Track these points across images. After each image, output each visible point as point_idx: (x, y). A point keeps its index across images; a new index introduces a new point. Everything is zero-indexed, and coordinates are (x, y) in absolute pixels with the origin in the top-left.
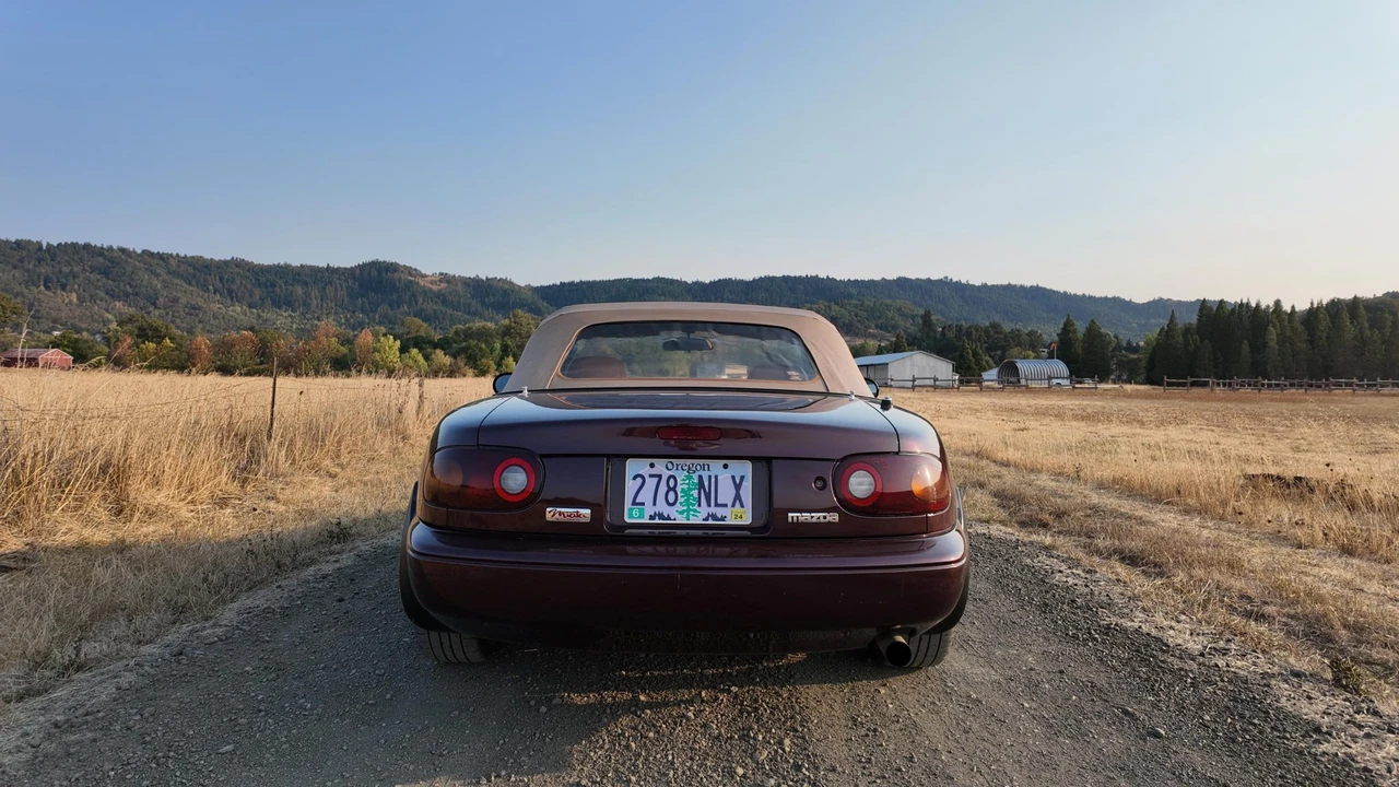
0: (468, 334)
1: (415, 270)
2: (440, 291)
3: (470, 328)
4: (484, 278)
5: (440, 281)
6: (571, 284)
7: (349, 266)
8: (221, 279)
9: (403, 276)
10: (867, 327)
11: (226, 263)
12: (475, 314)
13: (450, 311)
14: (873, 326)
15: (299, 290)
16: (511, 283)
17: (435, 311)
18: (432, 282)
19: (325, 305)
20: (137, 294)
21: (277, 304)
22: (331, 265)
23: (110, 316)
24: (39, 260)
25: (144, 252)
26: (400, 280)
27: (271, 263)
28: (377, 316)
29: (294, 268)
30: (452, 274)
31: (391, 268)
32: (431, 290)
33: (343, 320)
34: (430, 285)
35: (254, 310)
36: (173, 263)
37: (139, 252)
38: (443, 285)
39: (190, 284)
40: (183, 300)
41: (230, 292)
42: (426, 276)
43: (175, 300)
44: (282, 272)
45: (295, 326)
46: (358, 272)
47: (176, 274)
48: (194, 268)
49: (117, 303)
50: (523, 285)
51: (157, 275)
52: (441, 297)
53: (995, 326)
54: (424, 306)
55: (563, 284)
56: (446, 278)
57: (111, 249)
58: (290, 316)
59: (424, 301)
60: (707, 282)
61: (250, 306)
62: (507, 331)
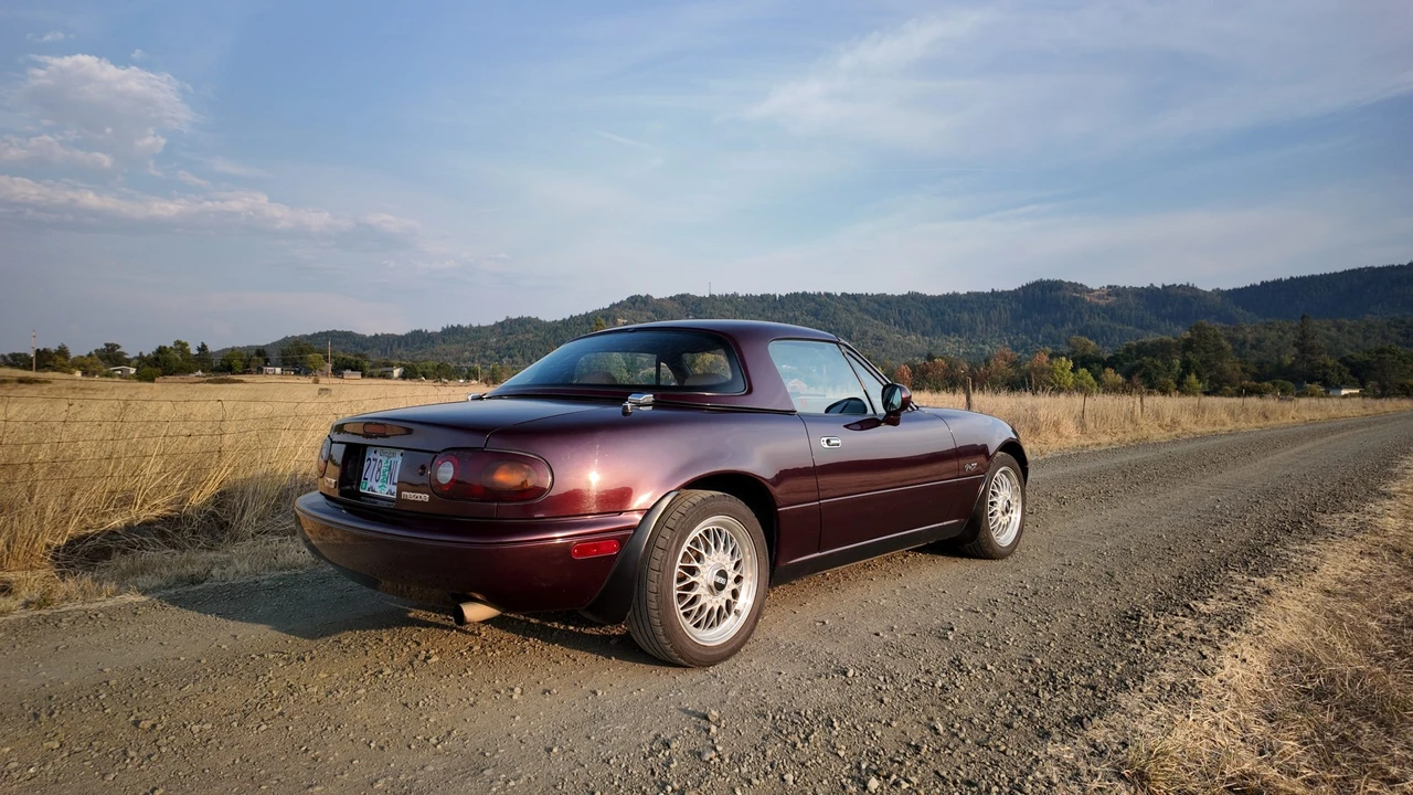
0: (1142, 350)
1: (1081, 285)
2: (1107, 305)
3: (1144, 344)
4: (1160, 287)
5: (1109, 294)
7: (1012, 289)
8: (900, 312)
9: (1068, 294)
11: (903, 297)
12: (1149, 327)
13: (1119, 326)
15: (966, 316)
16: (1194, 289)
17: (1102, 327)
18: (1099, 297)
19: (989, 329)
21: (946, 332)
22: (996, 290)
24: (775, 308)
25: (843, 294)
26: (1064, 297)
27: (941, 294)
28: (1040, 337)
29: (961, 296)
30: (1122, 286)
31: (1056, 286)
32: (1097, 305)
33: (1007, 343)
34: (1097, 301)
35: (927, 338)
36: (863, 301)
37: (839, 295)
38: (1112, 299)
39: (876, 319)
40: (870, 334)
41: (907, 322)
42: (1092, 291)
43: (865, 333)
44: (951, 300)
45: (961, 351)
46: (1021, 293)
47: (866, 311)
48: (880, 304)
50: (1209, 290)
51: (852, 313)
52: (1110, 312)
54: (1090, 323)
56: (1114, 291)
58: (958, 341)
59: (1090, 317)
61: (923, 334)
62: (1188, 345)
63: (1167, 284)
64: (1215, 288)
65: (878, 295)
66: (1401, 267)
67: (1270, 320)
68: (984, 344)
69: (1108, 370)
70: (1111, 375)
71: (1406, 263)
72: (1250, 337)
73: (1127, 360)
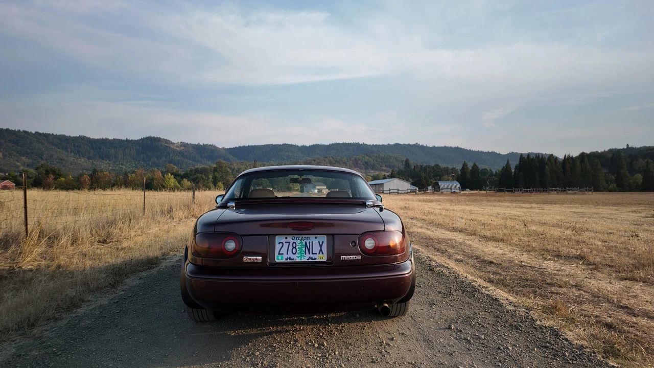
0: (197, 171)
1: (169, 141)
2: (181, 150)
3: (198, 168)
4: (202, 144)
5: (181, 146)
6: (244, 147)
7: (137, 139)
8: (74, 145)
9: (163, 144)
10: (381, 166)
11: (76, 138)
12: (198, 161)
13: (186, 160)
14: (384, 166)
15: (113, 151)
16: (215, 147)
17: (178, 160)
18: (177, 147)
19: (125, 158)
20: (33, 153)
21: (102, 158)
22: (128, 139)
23: (19, 164)
25: (36, 132)
26: (161, 145)
27: (99, 138)
28: (150, 163)
29: (110, 140)
30: (186, 143)
31: (157, 140)
32: (176, 150)
34: (176, 148)
35: (90, 160)
36: (51, 138)
37: (33, 132)
38: (182, 148)
39: (59, 148)
40: (56, 156)
41: (79, 152)
42: (174, 144)
43: (52, 156)
44: (104, 142)
45: (110, 168)
46: (141, 141)
47: (52, 143)
48: (61, 140)
49: (23, 158)
50: (221, 147)
51: (43, 144)
52: (181, 153)
53: (437, 166)
54: (173, 158)
55: (240, 147)
56: (183, 145)
57: (19, 131)
58: (108, 163)
59: (173, 155)
60: (308, 145)
61: (89, 158)
62: (215, 170)
63: (205, 144)
64: (223, 147)
65: (60, 135)
66: (280, 145)
67: (242, 161)
68: (122, 165)
69: (184, 179)
70: (186, 182)
71: (281, 144)
72: (236, 167)
73: (191, 175)
